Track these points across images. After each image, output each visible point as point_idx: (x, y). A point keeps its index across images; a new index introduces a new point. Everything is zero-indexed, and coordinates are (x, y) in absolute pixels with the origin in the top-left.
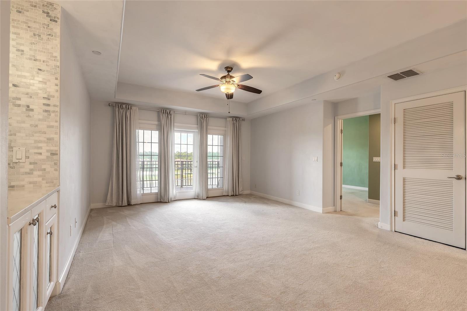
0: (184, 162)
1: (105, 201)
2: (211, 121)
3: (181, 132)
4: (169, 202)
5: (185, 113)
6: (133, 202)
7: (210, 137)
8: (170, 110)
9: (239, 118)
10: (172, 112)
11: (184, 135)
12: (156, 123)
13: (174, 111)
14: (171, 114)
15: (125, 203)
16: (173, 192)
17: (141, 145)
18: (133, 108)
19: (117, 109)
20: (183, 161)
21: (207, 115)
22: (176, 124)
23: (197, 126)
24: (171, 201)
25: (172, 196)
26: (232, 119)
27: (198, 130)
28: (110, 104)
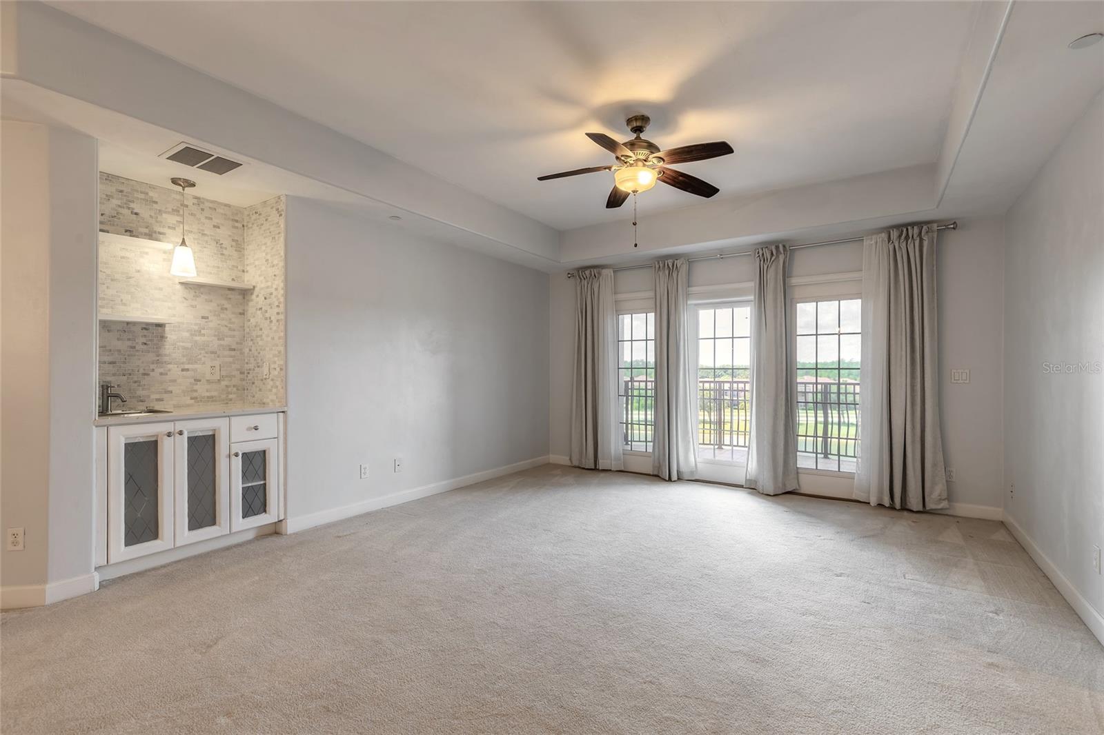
0: (725, 384)
5: (722, 255)
6: (602, 464)
8: (675, 257)
10: (678, 263)
12: (651, 294)
13: (687, 258)
14: (677, 267)
15: (590, 463)
17: (627, 345)
18: (602, 271)
19: (579, 282)
20: (724, 382)
21: (777, 247)
22: (693, 289)
23: (752, 285)
24: (679, 479)
25: (684, 468)
26: (884, 236)
27: (752, 298)
28: (570, 274)
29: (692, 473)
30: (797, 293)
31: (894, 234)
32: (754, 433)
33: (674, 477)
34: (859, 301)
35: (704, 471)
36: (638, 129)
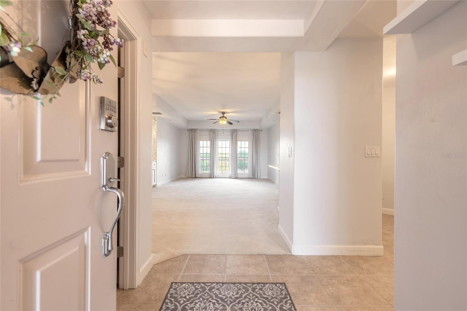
1: (186, 175)
2: (239, 134)
3: (222, 141)
4: (214, 178)
5: (223, 130)
6: (197, 176)
7: (239, 143)
8: (215, 130)
9: (257, 130)
10: (216, 131)
11: (224, 142)
12: (209, 137)
13: (217, 130)
15: (194, 176)
16: (217, 172)
17: (201, 149)
18: (197, 131)
19: (190, 132)
21: (235, 131)
22: (218, 137)
23: (230, 137)
24: (215, 178)
25: (216, 175)
26: (252, 131)
27: (230, 139)
28: (188, 130)
29: (218, 176)
30: (238, 139)
31: (254, 131)
32: (231, 167)
33: (214, 177)
34: (248, 142)
35: (220, 176)
36: (223, 114)
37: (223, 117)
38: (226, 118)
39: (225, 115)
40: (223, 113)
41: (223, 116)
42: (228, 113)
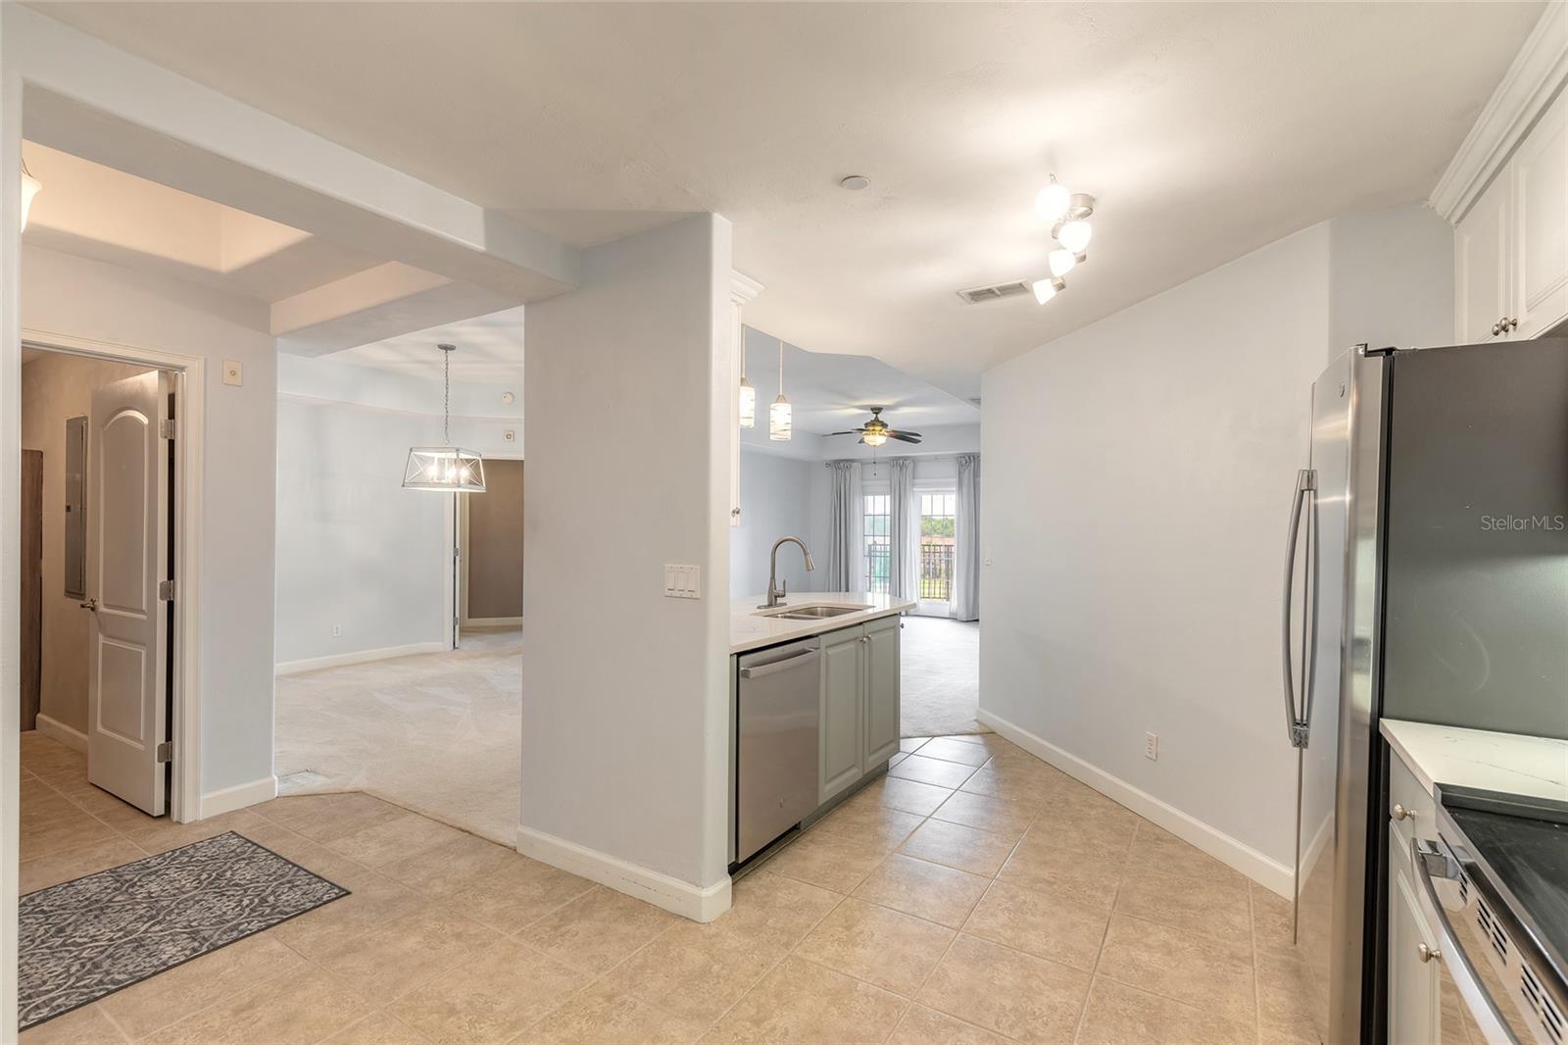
3: (932, 493)
5: (936, 458)
11: (938, 498)
12: (885, 482)
13: (914, 458)
14: (906, 465)
17: (868, 521)
18: (853, 464)
19: (835, 470)
21: (969, 458)
22: (917, 481)
27: (956, 488)
28: (828, 465)
36: (877, 413)
37: (876, 422)
38: (884, 425)
39: (881, 417)
40: (877, 410)
41: (877, 419)
42: (890, 408)
